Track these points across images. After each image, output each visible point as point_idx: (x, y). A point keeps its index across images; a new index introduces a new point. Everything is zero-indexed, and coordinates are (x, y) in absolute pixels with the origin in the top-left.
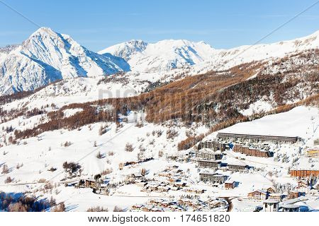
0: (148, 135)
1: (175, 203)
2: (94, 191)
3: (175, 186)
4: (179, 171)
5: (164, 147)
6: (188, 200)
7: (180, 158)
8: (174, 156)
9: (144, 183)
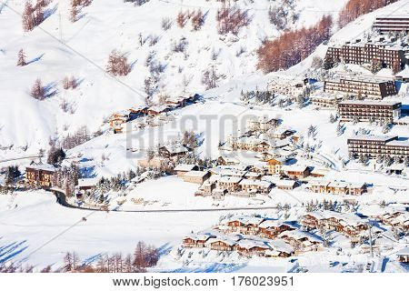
0: (166, 26)
1: (294, 223)
2: (61, 200)
3: (284, 176)
4: (288, 133)
5: (214, 57)
6: (328, 214)
7: (280, 97)
8: (263, 89)
9: (202, 174)
